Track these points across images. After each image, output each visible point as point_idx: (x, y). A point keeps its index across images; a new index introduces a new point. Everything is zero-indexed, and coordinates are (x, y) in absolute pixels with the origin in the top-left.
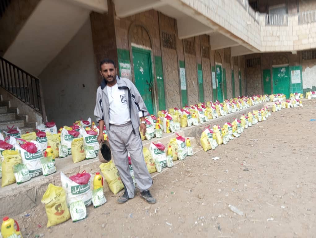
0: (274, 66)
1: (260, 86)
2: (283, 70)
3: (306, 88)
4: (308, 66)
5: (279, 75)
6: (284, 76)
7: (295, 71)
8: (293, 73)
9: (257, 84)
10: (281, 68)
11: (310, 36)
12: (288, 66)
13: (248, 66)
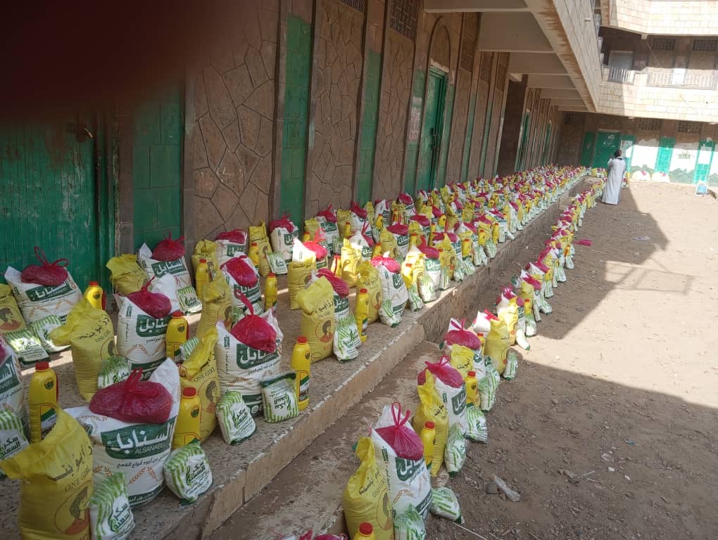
0: (600, 129)
1: (577, 153)
2: (611, 137)
3: (635, 165)
4: (644, 138)
5: (604, 143)
6: (611, 145)
7: (626, 142)
8: (623, 143)
9: (574, 151)
10: (610, 134)
11: (656, 102)
12: (619, 134)
13: (566, 123)
